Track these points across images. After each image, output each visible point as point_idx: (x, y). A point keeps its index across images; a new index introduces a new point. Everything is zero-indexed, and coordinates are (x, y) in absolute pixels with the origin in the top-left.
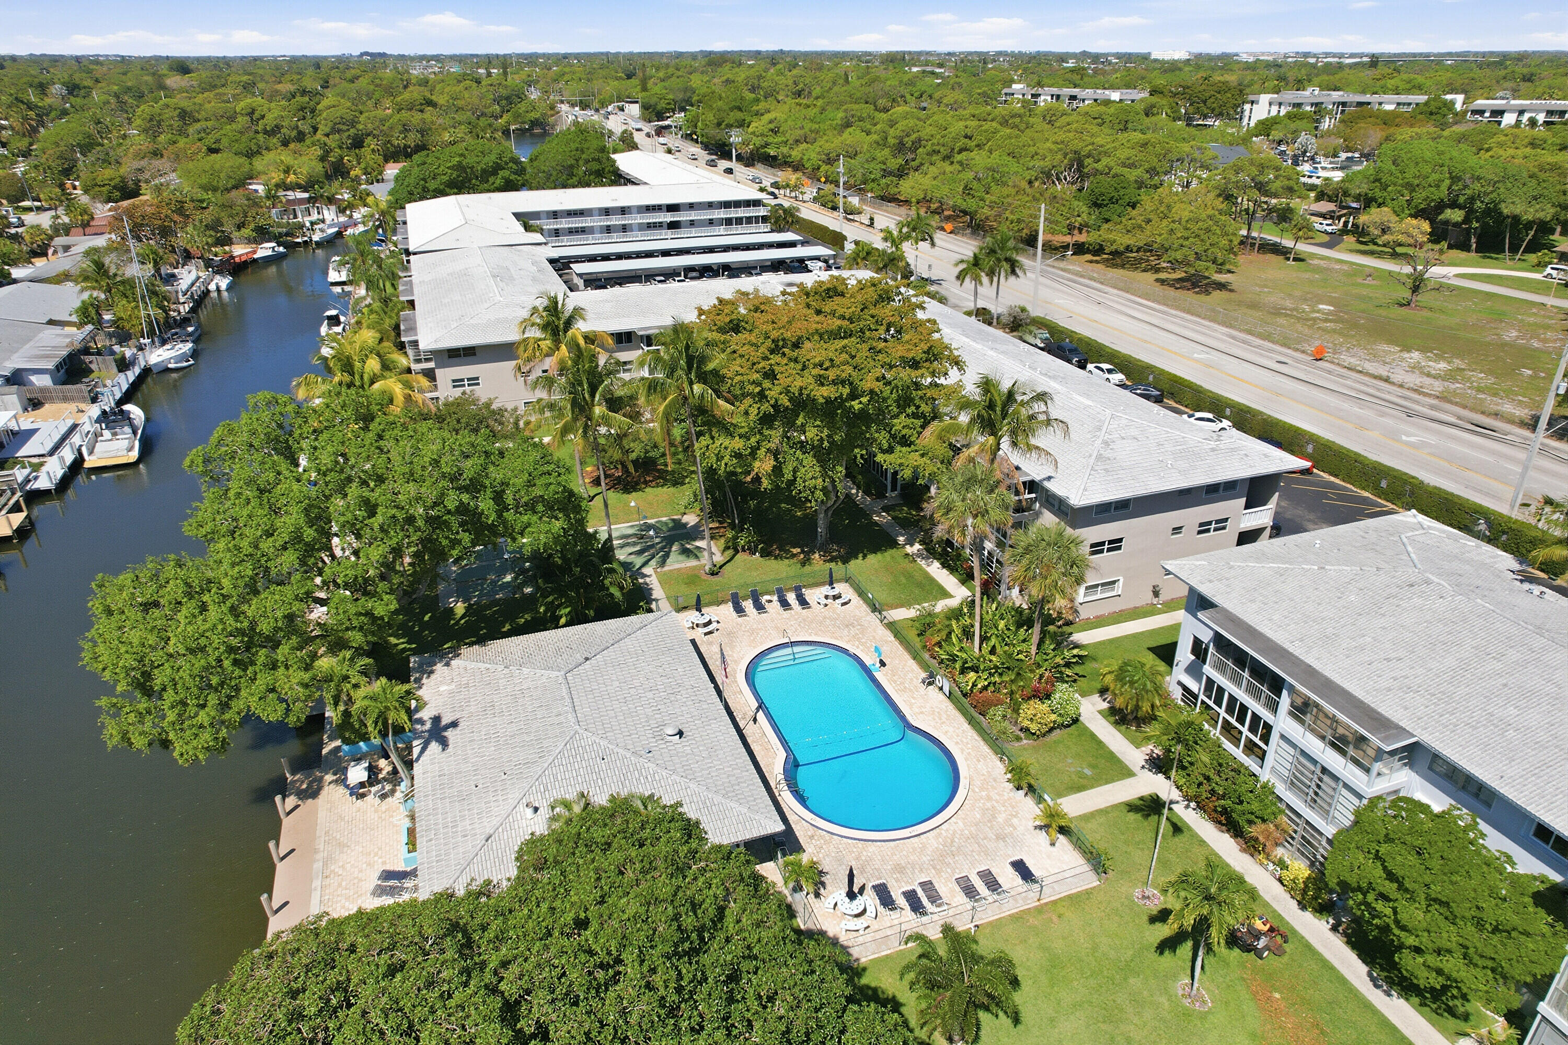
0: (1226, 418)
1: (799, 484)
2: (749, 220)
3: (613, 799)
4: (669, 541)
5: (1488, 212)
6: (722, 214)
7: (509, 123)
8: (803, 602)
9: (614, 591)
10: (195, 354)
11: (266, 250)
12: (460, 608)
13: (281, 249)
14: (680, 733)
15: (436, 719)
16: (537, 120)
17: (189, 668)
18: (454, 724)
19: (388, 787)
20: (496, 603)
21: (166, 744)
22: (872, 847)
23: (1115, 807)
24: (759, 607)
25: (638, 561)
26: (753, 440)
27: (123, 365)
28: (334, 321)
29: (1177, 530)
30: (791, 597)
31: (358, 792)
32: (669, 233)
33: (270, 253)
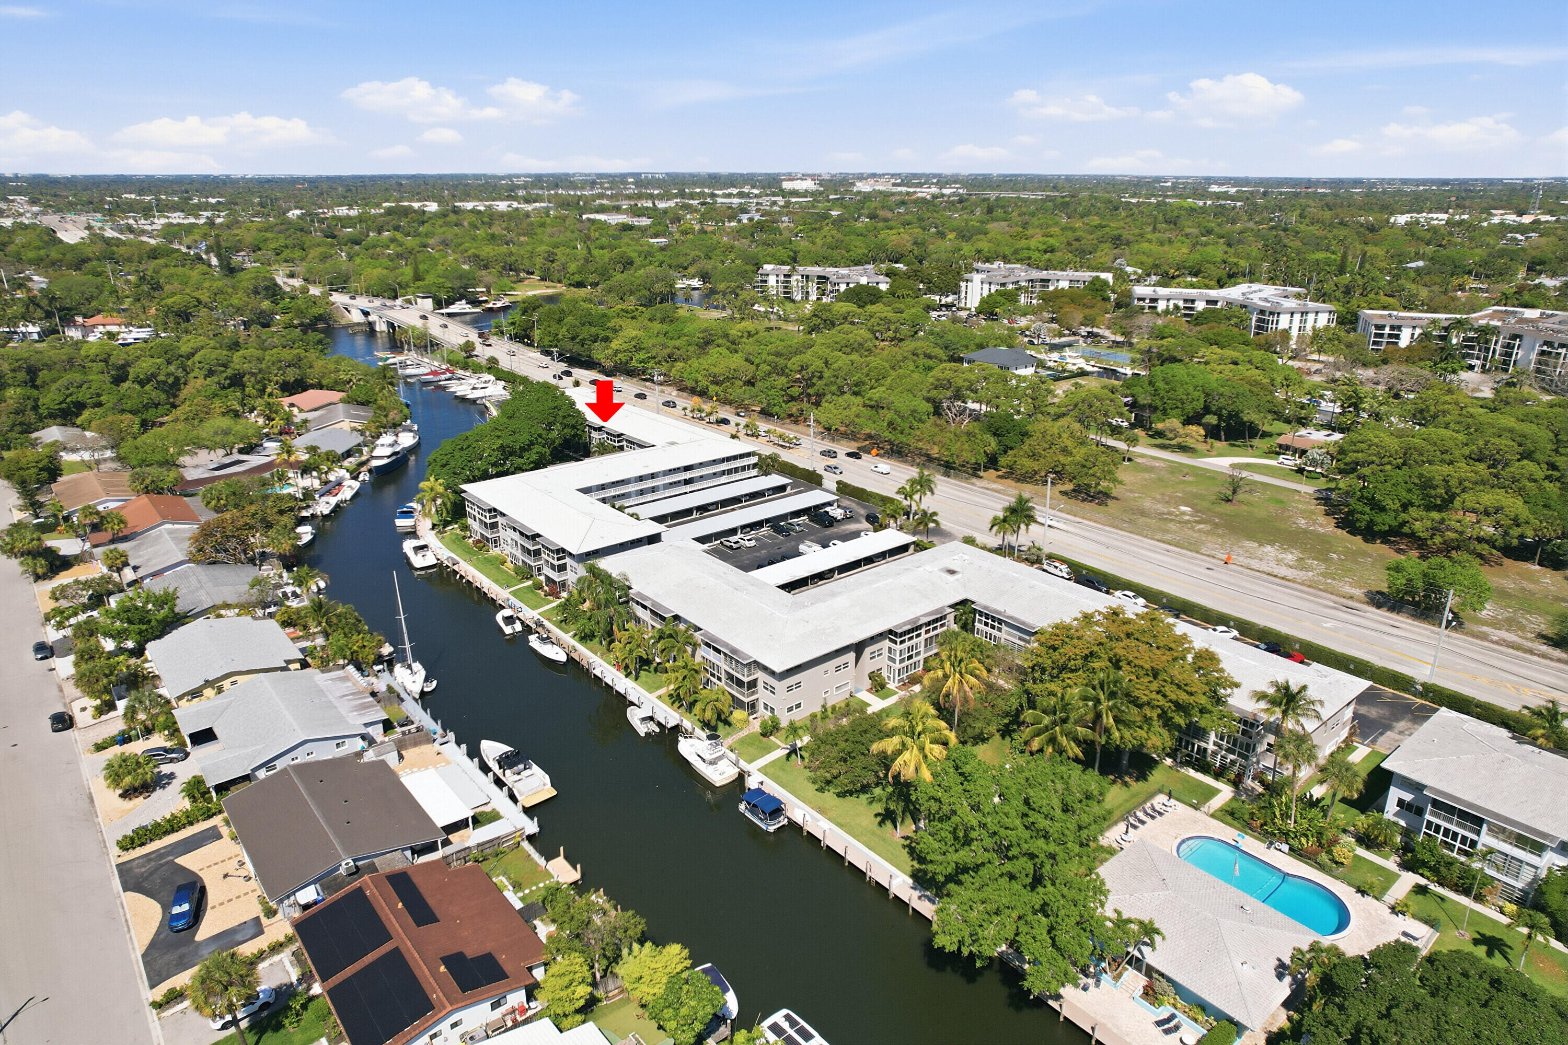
2: (743, 468)
5: (1230, 416)
8: (1156, 812)
14: (1244, 908)
30: (1150, 811)
32: (686, 488)
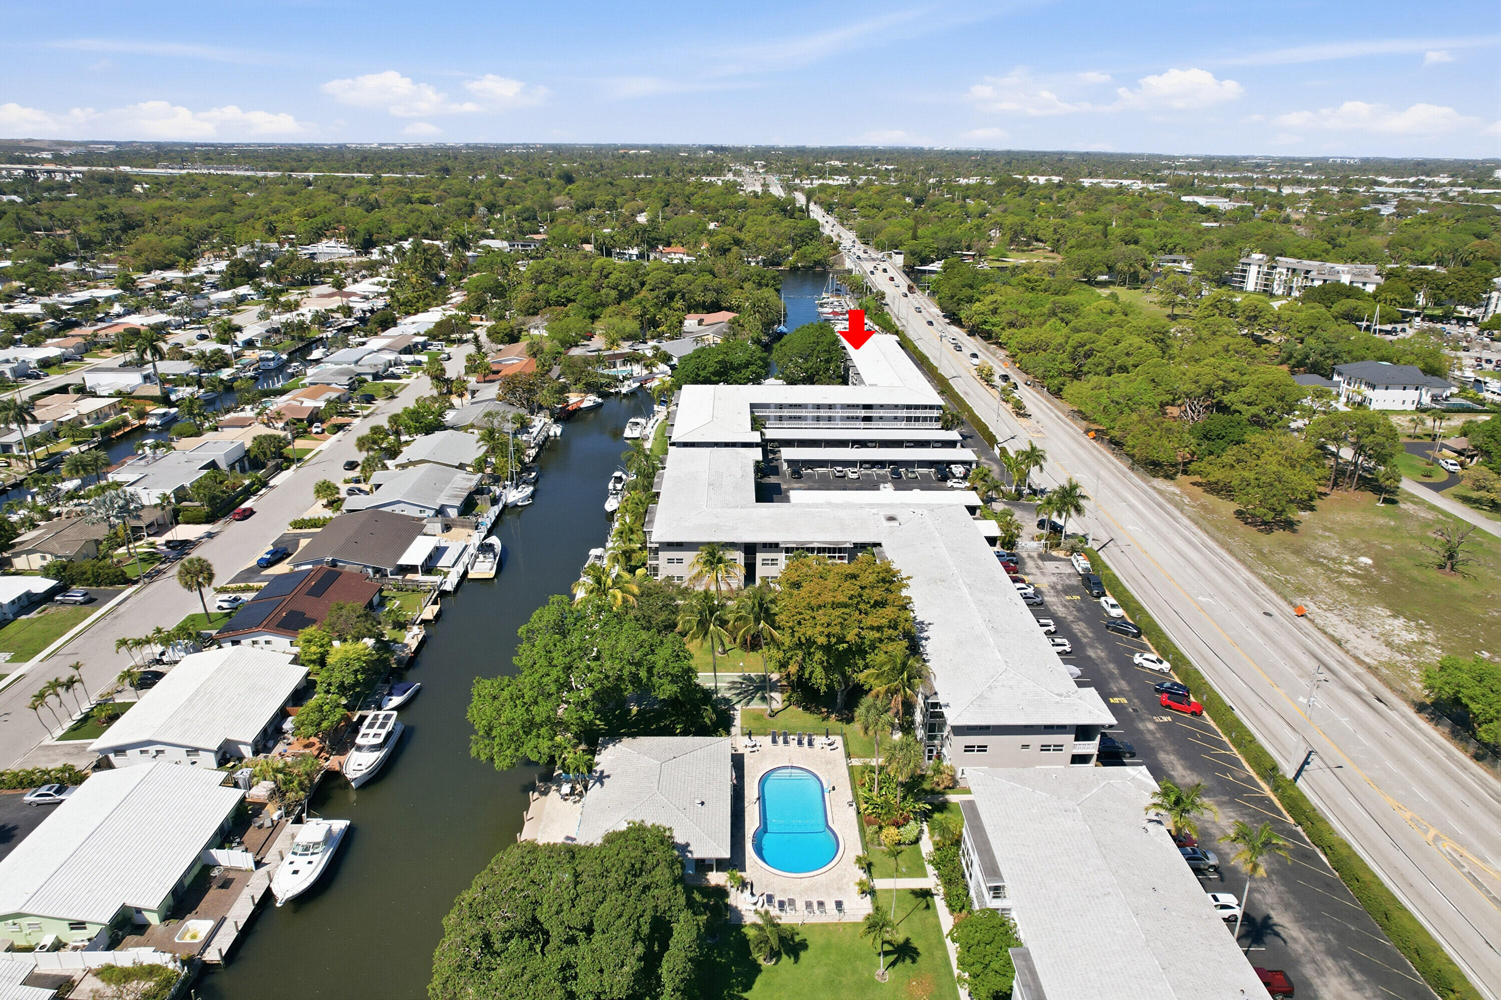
0: (1168, 661)
1: (813, 681)
2: (925, 419)
3: (653, 825)
4: (757, 689)
6: (904, 413)
7: (797, 261)
8: (810, 744)
9: (707, 720)
10: (533, 496)
11: (591, 400)
12: (635, 709)
13: (600, 400)
14: (703, 803)
15: (602, 772)
16: (820, 261)
17: (507, 731)
18: (608, 776)
19: (578, 798)
20: (653, 710)
21: (492, 759)
22: (777, 878)
23: (905, 890)
24: (786, 742)
25: (735, 699)
26: (789, 655)
27: (495, 501)
28: (619, 480)
29: (1025, 746)
30: (805, 741)
31: (565, 798)
32: (862, 424)
33: (591, 404)
